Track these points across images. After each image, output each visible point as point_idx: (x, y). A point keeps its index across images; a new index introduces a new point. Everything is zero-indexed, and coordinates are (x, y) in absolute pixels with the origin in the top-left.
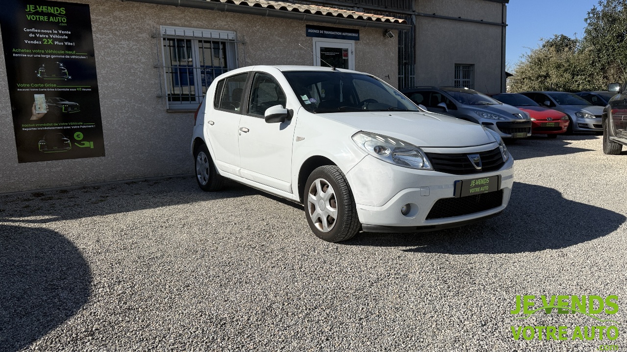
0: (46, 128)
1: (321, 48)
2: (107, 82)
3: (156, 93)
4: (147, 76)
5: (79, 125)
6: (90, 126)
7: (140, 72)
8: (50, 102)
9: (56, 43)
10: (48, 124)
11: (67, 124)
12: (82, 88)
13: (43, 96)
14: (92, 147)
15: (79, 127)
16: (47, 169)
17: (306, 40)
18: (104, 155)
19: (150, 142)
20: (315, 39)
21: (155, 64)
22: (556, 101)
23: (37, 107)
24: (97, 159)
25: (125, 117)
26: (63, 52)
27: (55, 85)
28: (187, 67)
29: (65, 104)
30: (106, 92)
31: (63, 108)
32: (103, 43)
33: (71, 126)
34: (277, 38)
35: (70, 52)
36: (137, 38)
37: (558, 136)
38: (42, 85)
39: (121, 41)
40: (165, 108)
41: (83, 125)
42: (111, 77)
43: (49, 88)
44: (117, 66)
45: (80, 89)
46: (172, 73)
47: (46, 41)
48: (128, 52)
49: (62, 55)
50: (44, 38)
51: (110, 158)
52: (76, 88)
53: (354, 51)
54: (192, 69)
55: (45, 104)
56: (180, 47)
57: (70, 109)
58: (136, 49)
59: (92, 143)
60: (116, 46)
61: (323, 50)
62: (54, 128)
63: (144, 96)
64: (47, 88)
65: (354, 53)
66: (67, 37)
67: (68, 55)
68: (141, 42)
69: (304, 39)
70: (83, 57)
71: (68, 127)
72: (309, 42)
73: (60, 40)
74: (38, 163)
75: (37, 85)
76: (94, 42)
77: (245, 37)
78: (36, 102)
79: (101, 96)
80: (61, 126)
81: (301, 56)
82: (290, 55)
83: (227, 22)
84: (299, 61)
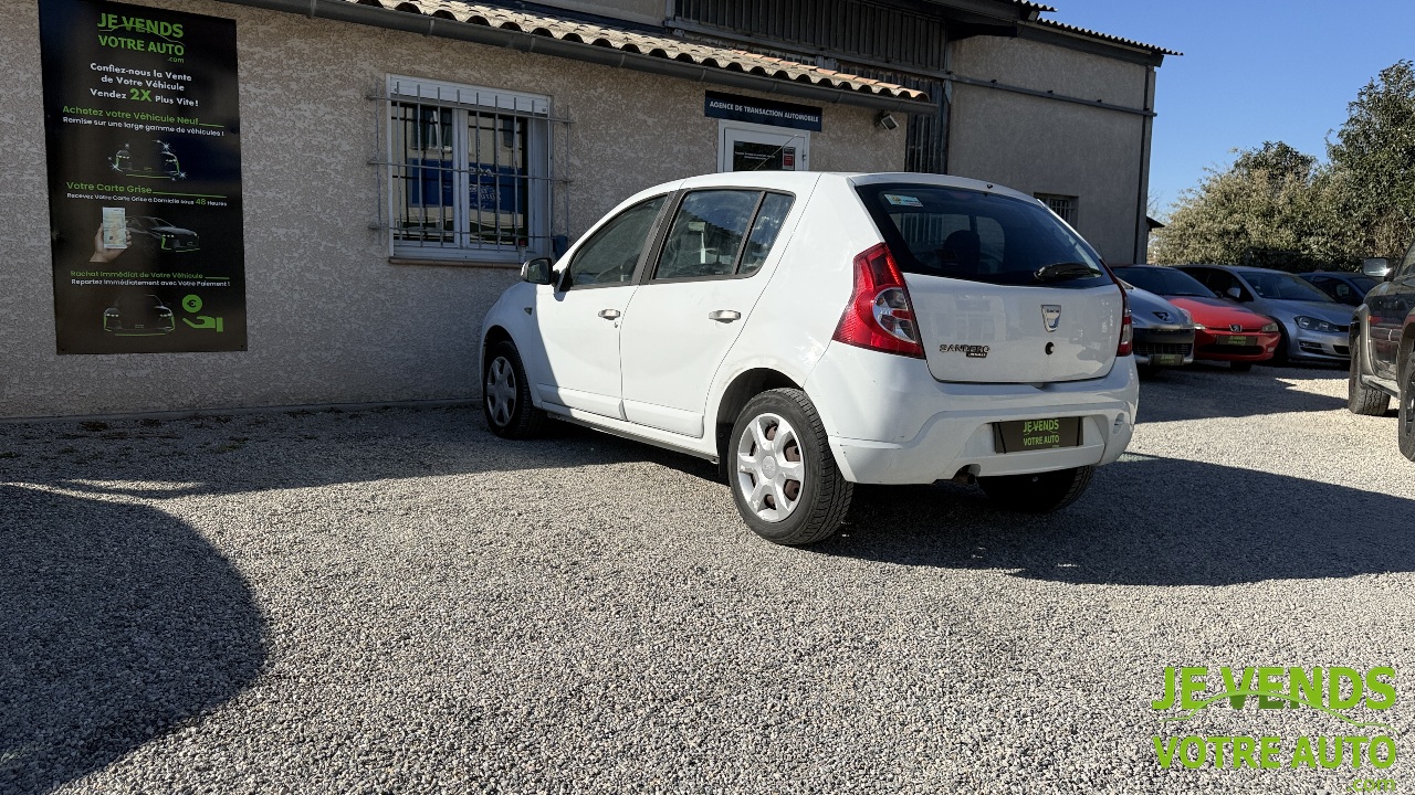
0: (122, 283)
1: (735, 142)
2: (263, 190)
3: (367, 219)
4: (351, 182)
5: (196, 280)
6: (218, 284)
7: (336, 171)
8: (134, 226)
9: (158, 98)
10: (127, 274)
11: (168, 275)
12: (208, 199)
13: (121, 211)
14: (220, 329)
15: (193, 284)
16: (118, 372)
17: (703, 124)
18: (243, 348)
19: (347, 326)
20: (724, 123)
21: (371, 156)
22: (1256, 290)
23: (107, 235)
24: (227, 358)
25: (296, 267)
26: (172, 120)
27: (149, 190)
28: (440, 168)
29: (167, 233)
30: (259, 211)
31: (164, 240)
32: (260, 104)
33: (177, 279)
34: (641, 116)
35: (186, 121)
36: (334, 99)
37: (1254, 367)
38: (122, 189)
39: (299, 102)
40: (386, 255)
41: (202, 280)
42: (271, 179)
43: (137, 195)
44: (288, 156)
45: (203, 202)
46: (406, 178)
47: (137, 93)
48: (312, 127)
49: (170, 125)
50: (133, 86)
51: (257, 356)
52: (194, 199)
53: (807, 153)
54: (452, 173)
55: (125, 229)
56: (426, 122)
57: (177, 244)
58: (330, 122)
59: (220, 320)
60: (289, 113)
61: (739, 147)
62: (140, 283)
63: (340, 224)
64: (130, 195)
65: (807, 158)
66: (181, 88)
67: (183, 126)
68: (342, 107)
69: (700, 122)
70: (213, 133)
71: (171, 283)
72: (711, 128)
73: (167, 93)
74: (99, 356)
75: (109, 188)
76: (241, 101)
77: (571, 111)
78: (105, 224)
79: (246, 219)
80: (155, 279)
81: (690, 158)
82: (668, 155)
83: (534, 76)
84: (686, 168)
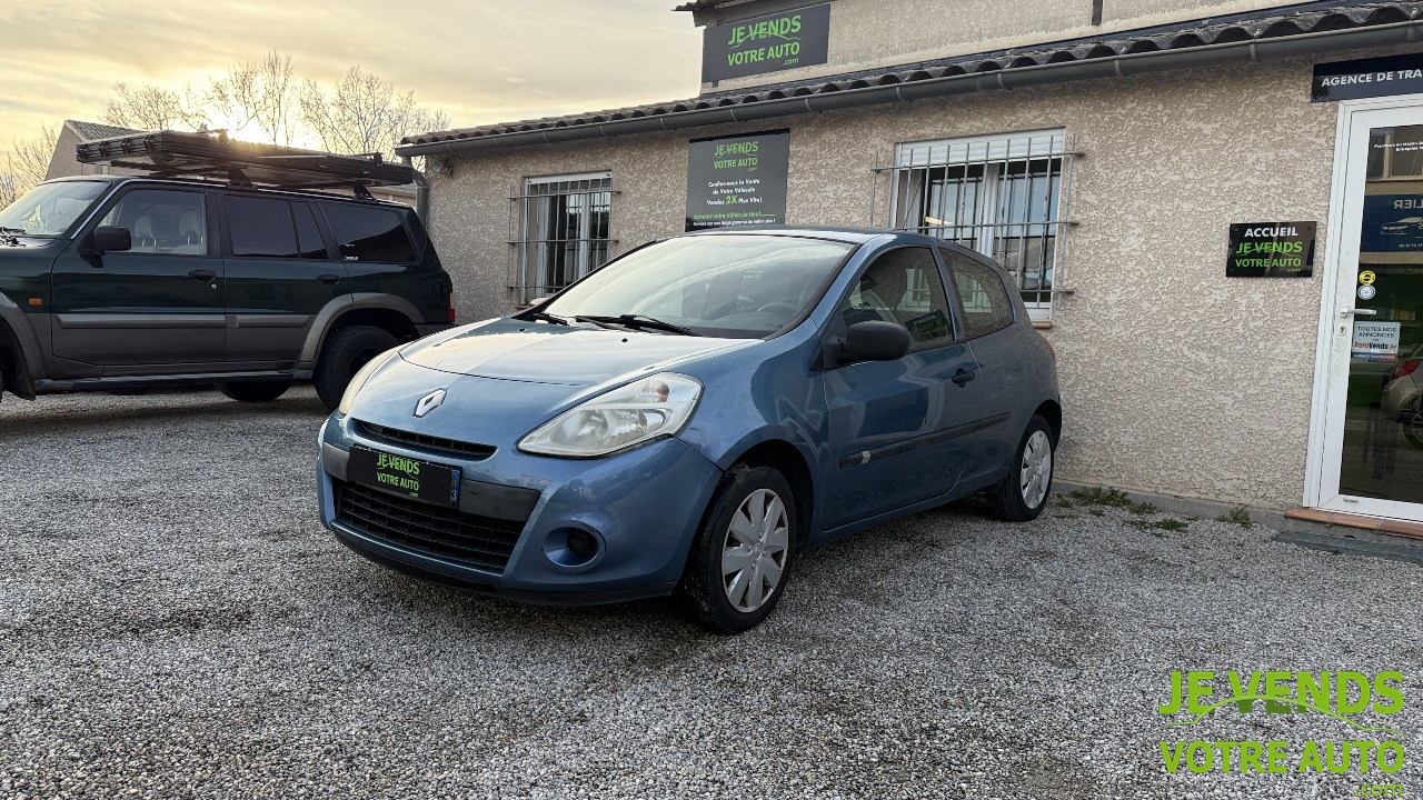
1: (1372, 130)
9: (741, 200)
20: (1350, 106)
32: (799, 193)
35: (754, 214)
39: (825, 185)
47: (730, 198)
48: (833, 205)
49: (745, 219)
50: (730, 194)
58: (846, 199)
60: (817, 197)
66: (753, 190)
68: (856, 183)
69: (1299, 112)
70: (769, 222)
72: (1323, 118)
73: (745, 196)
76: (788, 192)
81: (1279, 168)
82: (1235, 167)
83: (1042, 109)
84: (1269, 184)
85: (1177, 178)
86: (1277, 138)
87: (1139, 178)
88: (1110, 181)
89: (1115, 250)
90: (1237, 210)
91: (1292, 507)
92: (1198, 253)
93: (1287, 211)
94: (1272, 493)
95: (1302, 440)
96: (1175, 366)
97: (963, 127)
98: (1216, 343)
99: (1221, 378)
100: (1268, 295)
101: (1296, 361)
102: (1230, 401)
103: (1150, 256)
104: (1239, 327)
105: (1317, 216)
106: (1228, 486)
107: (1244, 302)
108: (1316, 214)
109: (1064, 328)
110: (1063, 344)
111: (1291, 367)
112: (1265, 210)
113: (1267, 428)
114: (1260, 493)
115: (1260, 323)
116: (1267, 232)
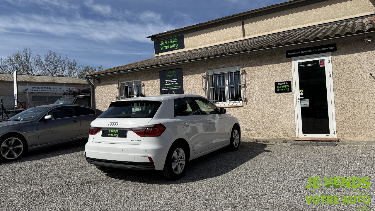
1: (298, 63)
7: (198, 91)
9: (173, 84)
21: (203, 87)
32: (186, 81)
34: (265, 64)
35: (176, 87)
39: (191, 79)
47: (170, 84)
53: (330, 59)
58: (196, 82)
60: (190, 82)
65: (330, 62)
66: (175, 81)
68: (198, 79)
69: (285, 60)
70: (180, 88)
72: (289, 61)
76: (183, 81)
77: (245, 67)
81: (282, 71)
82: (274, 71)
83: (235, 62)
84: (281, 74)
85: (263, 74)
86: (281, 65)
87: (256, 75)
88: (250, 75)
89: (253, 89)
90: (276, 80)
91: (294, 138)
92: (269, 89)
93: (285, 79)
94: (290, 136)
95: (294, 124)
96: (268, 112)
97: (219, 66)
98: (275, 107)
99: (277, 113)
100: (284, 96)
101: (291, 109)
102: (280, 118)
103: (260, 90)
104: (279, 103)
105: (290, 80)
106: (282, 135)
107: (279, 98)
108: (290, 79)
109: (245, 106)
110: (246, 109)
111: (290, 110)
112: (281, 79)
113: (287, 122)
114: (288, 136)
115: (283, 102)
116: (282, 84)
